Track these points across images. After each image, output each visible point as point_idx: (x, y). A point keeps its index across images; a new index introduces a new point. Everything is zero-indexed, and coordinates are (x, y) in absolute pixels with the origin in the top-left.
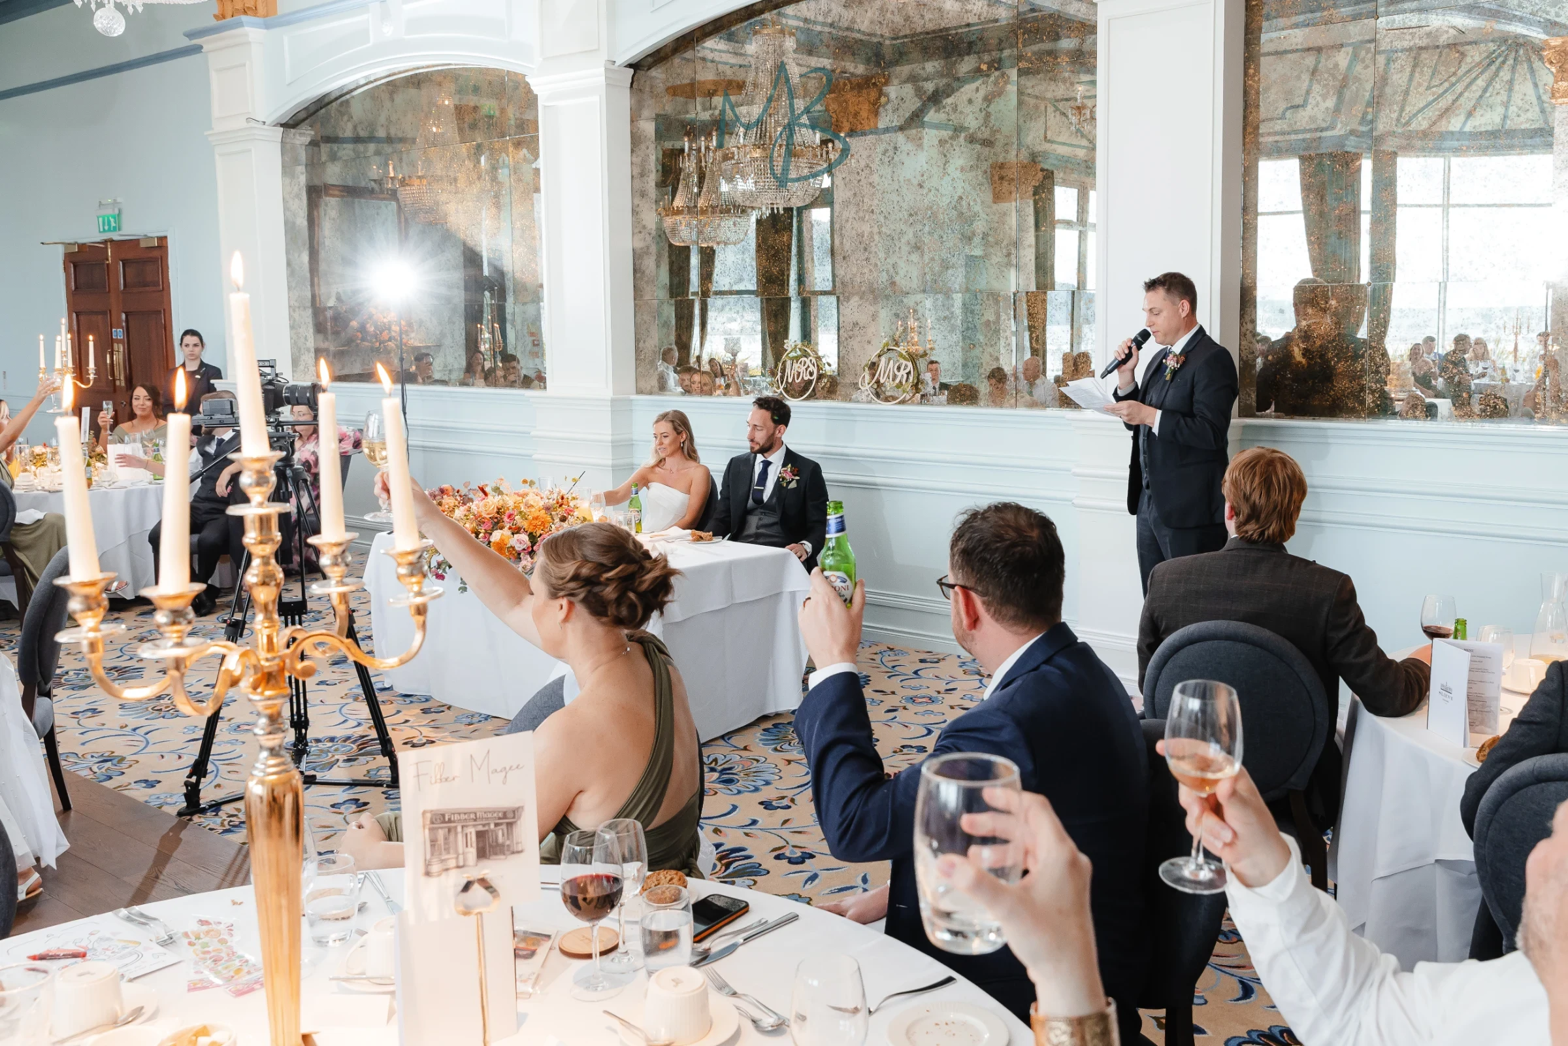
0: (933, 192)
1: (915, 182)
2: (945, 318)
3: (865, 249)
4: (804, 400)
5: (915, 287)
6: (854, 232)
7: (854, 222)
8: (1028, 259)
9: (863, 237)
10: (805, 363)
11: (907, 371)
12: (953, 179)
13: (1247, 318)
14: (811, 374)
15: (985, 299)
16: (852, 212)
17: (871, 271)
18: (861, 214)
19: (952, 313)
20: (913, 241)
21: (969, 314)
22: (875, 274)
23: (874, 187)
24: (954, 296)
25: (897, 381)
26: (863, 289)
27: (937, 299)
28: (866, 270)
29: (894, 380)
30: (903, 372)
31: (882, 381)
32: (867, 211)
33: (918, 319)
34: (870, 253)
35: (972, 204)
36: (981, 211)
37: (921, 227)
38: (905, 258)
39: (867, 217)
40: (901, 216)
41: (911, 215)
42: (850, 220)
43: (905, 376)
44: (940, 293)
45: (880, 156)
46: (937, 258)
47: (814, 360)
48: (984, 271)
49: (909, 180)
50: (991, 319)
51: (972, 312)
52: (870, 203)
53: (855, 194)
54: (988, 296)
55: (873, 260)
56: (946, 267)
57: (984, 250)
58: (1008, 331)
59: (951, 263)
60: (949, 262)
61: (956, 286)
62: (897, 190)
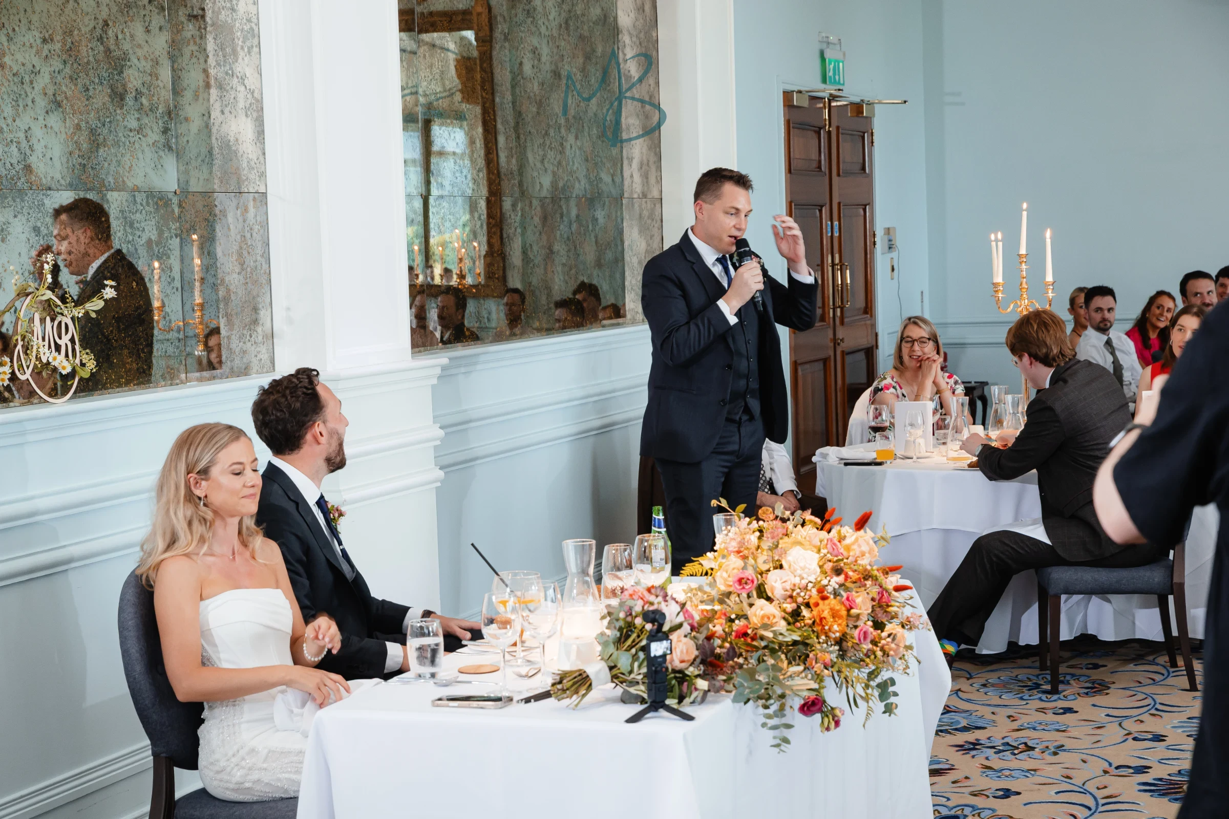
5: (58, 176)
8: (185, 140)
15: (144, 203)
21: (127, 228)
35: (120, 37)
36: (130, 51)
37: (61, 66)
38: (41, 119)
41: (45, 41)
43: (69, 345)
44: (93, 190)
46: (83, 124)
48: (140, 155)
50: (153, 238)
51: (131, 225)
54: (147, 197)
56: (96, 143)
57: (138, 119)
58: (171, 256)
59: (101, 137)
60: (99, 135)
61: (111, 179)
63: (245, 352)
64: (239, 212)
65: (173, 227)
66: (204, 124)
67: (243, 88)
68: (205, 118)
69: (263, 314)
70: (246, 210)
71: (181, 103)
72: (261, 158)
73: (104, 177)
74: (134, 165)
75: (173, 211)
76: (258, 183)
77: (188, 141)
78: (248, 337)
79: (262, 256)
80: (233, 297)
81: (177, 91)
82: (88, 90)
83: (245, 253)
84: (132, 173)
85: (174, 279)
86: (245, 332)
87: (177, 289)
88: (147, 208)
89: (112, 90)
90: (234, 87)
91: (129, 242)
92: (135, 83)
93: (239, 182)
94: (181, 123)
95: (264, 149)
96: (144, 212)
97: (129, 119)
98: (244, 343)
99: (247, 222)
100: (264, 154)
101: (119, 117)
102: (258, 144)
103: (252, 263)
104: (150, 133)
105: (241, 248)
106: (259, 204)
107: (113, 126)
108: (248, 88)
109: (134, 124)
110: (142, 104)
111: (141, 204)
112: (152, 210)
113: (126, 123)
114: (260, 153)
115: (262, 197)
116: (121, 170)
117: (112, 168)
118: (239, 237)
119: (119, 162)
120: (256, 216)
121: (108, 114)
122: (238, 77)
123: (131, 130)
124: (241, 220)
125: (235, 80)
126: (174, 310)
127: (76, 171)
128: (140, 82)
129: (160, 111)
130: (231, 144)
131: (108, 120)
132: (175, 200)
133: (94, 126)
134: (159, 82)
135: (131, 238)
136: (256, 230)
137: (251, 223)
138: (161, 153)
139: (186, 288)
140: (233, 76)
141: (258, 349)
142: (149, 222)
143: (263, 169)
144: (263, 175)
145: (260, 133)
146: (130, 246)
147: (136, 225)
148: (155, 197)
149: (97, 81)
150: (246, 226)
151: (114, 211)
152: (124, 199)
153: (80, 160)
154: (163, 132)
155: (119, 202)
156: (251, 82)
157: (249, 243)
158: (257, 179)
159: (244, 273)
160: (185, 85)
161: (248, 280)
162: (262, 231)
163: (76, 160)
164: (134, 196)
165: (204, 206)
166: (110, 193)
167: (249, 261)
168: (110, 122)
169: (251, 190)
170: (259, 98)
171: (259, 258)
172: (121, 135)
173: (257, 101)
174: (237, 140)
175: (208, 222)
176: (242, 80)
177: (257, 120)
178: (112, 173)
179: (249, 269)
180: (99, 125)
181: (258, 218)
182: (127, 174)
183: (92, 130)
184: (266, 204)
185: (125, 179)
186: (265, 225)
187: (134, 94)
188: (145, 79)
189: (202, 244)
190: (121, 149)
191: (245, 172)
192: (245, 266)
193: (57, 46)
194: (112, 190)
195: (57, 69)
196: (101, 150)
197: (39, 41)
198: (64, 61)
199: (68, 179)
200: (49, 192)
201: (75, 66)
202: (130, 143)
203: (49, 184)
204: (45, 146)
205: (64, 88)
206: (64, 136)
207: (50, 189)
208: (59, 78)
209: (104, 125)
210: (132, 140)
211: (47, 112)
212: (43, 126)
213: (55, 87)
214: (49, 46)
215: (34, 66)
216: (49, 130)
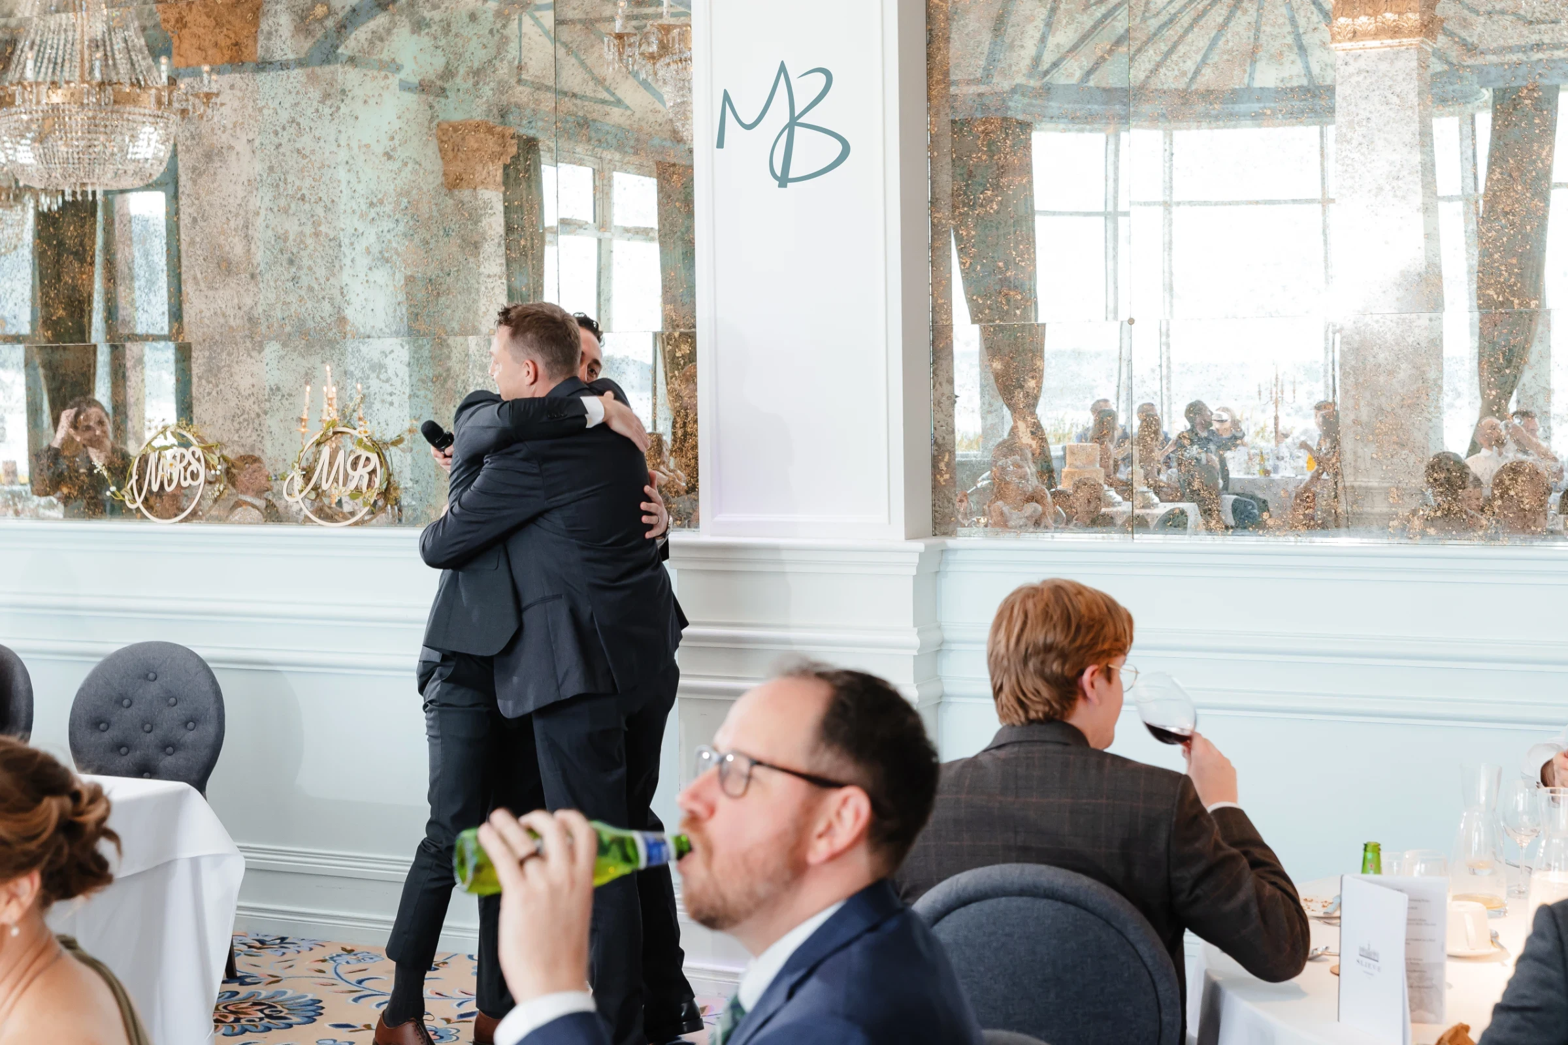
0: (410, 166)
1: (379, 150)
3: (291, 262)
4: (181, 521)
5: (382, 325)
6: (270, 233)
7: (271, 216)
9: (286, 240)
10: (183, 456)
11: (370, 468)
13: (943, 376)
14: (194, 476)
16: (266, 199)
17: (301, 299)
18: (283, 202)
19: (448, 370)
20: (375, 249)
22: (309, 305)
23: (305, 157)
24: (451, 341)
25: (352, 486)
26: (288, 329)
27: (421, 347)
28: (292, 298)
29: (344, 484)
30: (362, 471)
31: (325, 486)
32: (293, 197)
33: (387, 381)
34: (300, 268)
35: (479, 187)
36: (495, 200)
37: (392, 226)
38: (362, 276)
39: (293, 206)
40: (355, 207)
41: (372, 204)
42: (263, 212)
43: (367, 477)
44: (426, 336)
45: (315, 103)
46: (419, 276)
47: (199, 453)
49: (367, 146)
52: (298, 183)
53: (271, 169)
55: (305, 281)
56: (435, 291)
57: (502, 265)
60: (441, 284)
61: (455, 325)
62: (347, 163)
73: (444, 323)
82: (428, 243)
89: (464, 241)
97: (487, 265)
101: (471, 265)
107: (462, 275)
109: (495, 270)
113: (482, 269)
116: (471, 316)
117: (458, 314)
119: (468, 309)
121: (455, 263)
123: (489, 276)
131: (455, 269)
149: (441, 233)
151: (458, 355)
166: (452, 338)
168: (458, 271)
180: (441, 275)
182: (479, 319)
183: (430, 280)
185: (476, 324)
190: (473, 295)
193: (388, 208)
194: (455, 335)
195: (386, 229)
196: (443, 299)
197: (364, 207)
198: (397, 220)
199: (394, 328)
200: (367, 340)
201: (411, 223)
202: (486, 288)
203: (367, 333)
204: (366, 300)
205: (394, 245)
206: (391, 288)
207: (369, 337)
208: (389, 236)
209: (449, 274)
210: (490, 286)
211: (370, 269)
212: (365, 282)
213: (384, 245)
214: (378, 209)
215: (356, 230)
216: (372, 285)
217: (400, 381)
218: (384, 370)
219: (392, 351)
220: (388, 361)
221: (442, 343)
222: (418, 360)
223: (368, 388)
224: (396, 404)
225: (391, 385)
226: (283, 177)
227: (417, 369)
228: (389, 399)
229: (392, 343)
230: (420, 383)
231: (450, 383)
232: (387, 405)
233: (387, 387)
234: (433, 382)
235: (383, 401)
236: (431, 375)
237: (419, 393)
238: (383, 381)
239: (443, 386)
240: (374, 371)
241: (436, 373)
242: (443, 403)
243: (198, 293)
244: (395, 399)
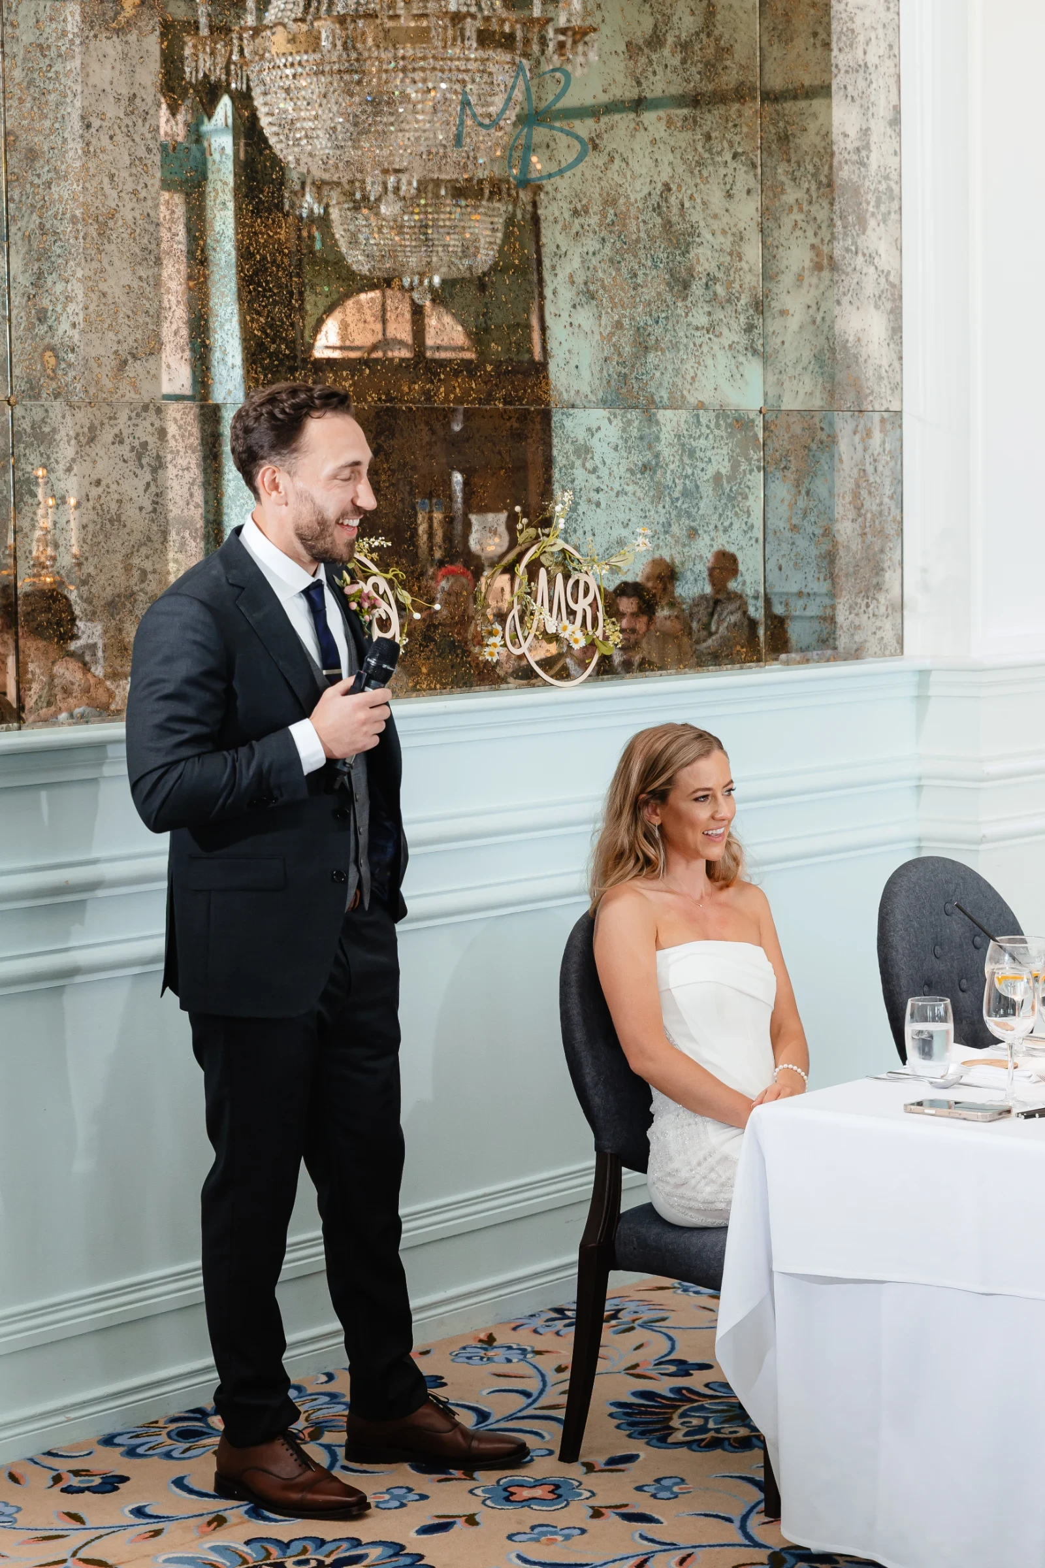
0: (617, 161)
2: (645, 468)
5: (586, 389)
8: (779, 341)
11: (591, 598)
12: (654, 142)
15: (712, 426)
19: (657, 456)
21: (686, 460)
24: (661, 415)
27: (629, 422)
33: (594, 470)
35: (687, 205)
36: (702, 224)
37: (598, 246)
38: (565, 315)
41: (576, 213)
43: (589, 612)
44: (636, 407)
46: (626, 322)
48: (709, 362)
50: (723, 471)
51: (692, 453)
54: (717, 417)
56: (643, 346)
57: (709, 314)
58: (750, 496)
59: (653, 337)
60: (649, 335)
61: (665, 395)
62: (548, 146)
63: (858, 628)
64: (857, 438)
65: (756, 457)
66: (809, 320)
67: (872, 269)
68: (811, 311)
69: (890, 577)
70: (869, 434)
71: (775, 290)
72: (896, 364)
73: (653, 390)
74: (699, 373)
75: (756, 436)
76: (889, 398)
77: (783, 342)
78: (863, 607)
79: (891, 498)
80: (842, 552)
81: (769, 274)
82: (635, 275)
83: (864, 493)
84: (696, 385)
85: (752, 527)
86: (859, 600)
87: (757, 541)
88: (716, 432)
89: (672, 276)
90: (858, 268)
91: (687, 477)
92: (706, 265)
93: (860, 395)
94: (774, 318)
95: (901, 352)
96: (711, 436)
97: (695, 313)
98: (857, 615)
99: (870, 451)
100: (901, 358)
101: (680, 311)
102: (892, 346)
103: (874, 508)
104: (725, 331)
105: (858, 486)
106: (889, 427)
107: (670, 324)
108: (880, 268)
109: (703, 320)
110: (715, 294)
111: (708, 427)
112: (724, 434)
113: (690, 318)
114: (894, 356)
115: (895, 419)
116: (679, 381)
117: (667, 378)
118: (855, 471)
119: (677, 371)
120: (884, 442)
121: (664, 307)
122: (864, 255)
123: (697, 329)
124: (860, 447)
125: (860, 259)
126: (751, 569)
127: (613, 383)
128: (714, 264)
129: (743, 302)
130: (849, 345)
131: (664, 315)
132: (759, 422)
133: (642, 324)
134: (743, 264)
135: (690, 471)
136: (883, 462)
137: (876, 453)
138: (741, 359)
139: (770, 537)
140: (857, 253)
141: (878, 624)
142: (719, 451)
143: (898, 378)
144: (897, 387)
145: (896, 331)
146: (687, 482)
147: (698, 454)
148: (728, 416)
149: (650, 263)
150: (867, 457)
152: (683, 420)
153: (620, 369)
154: (745, 331)
155: (674, 424)
156: (885, 260)
157: (871, 480)
158: (889, 392)
159: (860, 520)
160: (783, 267)
161: (867, 530)
162: (892, 464)
163: (613, 368)
164: (698, 416)
165: (803, 429)
166: (661, 412)
167: (871, 505)
168: (667, 318)
169: (877, 408)
170: (897, 282)
171: (886, 500)
172: (681, 334)
173: (893, 286)
174: (859, 340)
175: (810, 450)
176: (870, 259)
177: (891, 312)
178: (665, 384)
179: (869, 515)
180: (650, 322)
181: (887, 446)
182: (688, 387)
183: (639, 328)
184: (901, 426)
185: (685, 393)
186: (897, 455)
187: (704, 280)
188: (722, 259)
189: (798, 480)
190: (681, 353)
191: (870, 384)
192: (863, 511)
193: (594, 220)
194: (665, 408)
195: (591, 250)
196: (652, 355)
197: (567, 215)
198: (603, 239)
199: (600, 394)
200: (571, 411)
201: (618, 245)
202: (695, 345)
203: (572, 400)
204: (569, 351)
205: (600, 274)
206: (597, 337)
207: (573, 406)
208: (594, 261)
209: (657, 322)
210: (698, 342)
211: (574, 306)
212: (568, 325)
213: (588, 273)
214: (581, 220)
215: (558, 247)
216: (576, 330)
217: (607, 472)
218: (589, 456)
219: (599, 428)
220: (594, 442)
221: (651, 420)
222: (626, 442)
223: (573, 481)
224: (603, 505)
225: (598, 477)
226: (472, 154)
227: (625, 455)
228: (595, 497)
229: (597, 416)
230: (628, 475)
231: (659, 473)
232: (594, 507)
233: (594, 481)
234: (642, 473)
235: (589, 501)
236: (640, 464)
237: (627, 488)
238: (589, 472)
239: (652, 478)
240: (579, 457)
241: (645, 460)
242: (652, 503)
243: (361, 325)
244: (602, 497)
